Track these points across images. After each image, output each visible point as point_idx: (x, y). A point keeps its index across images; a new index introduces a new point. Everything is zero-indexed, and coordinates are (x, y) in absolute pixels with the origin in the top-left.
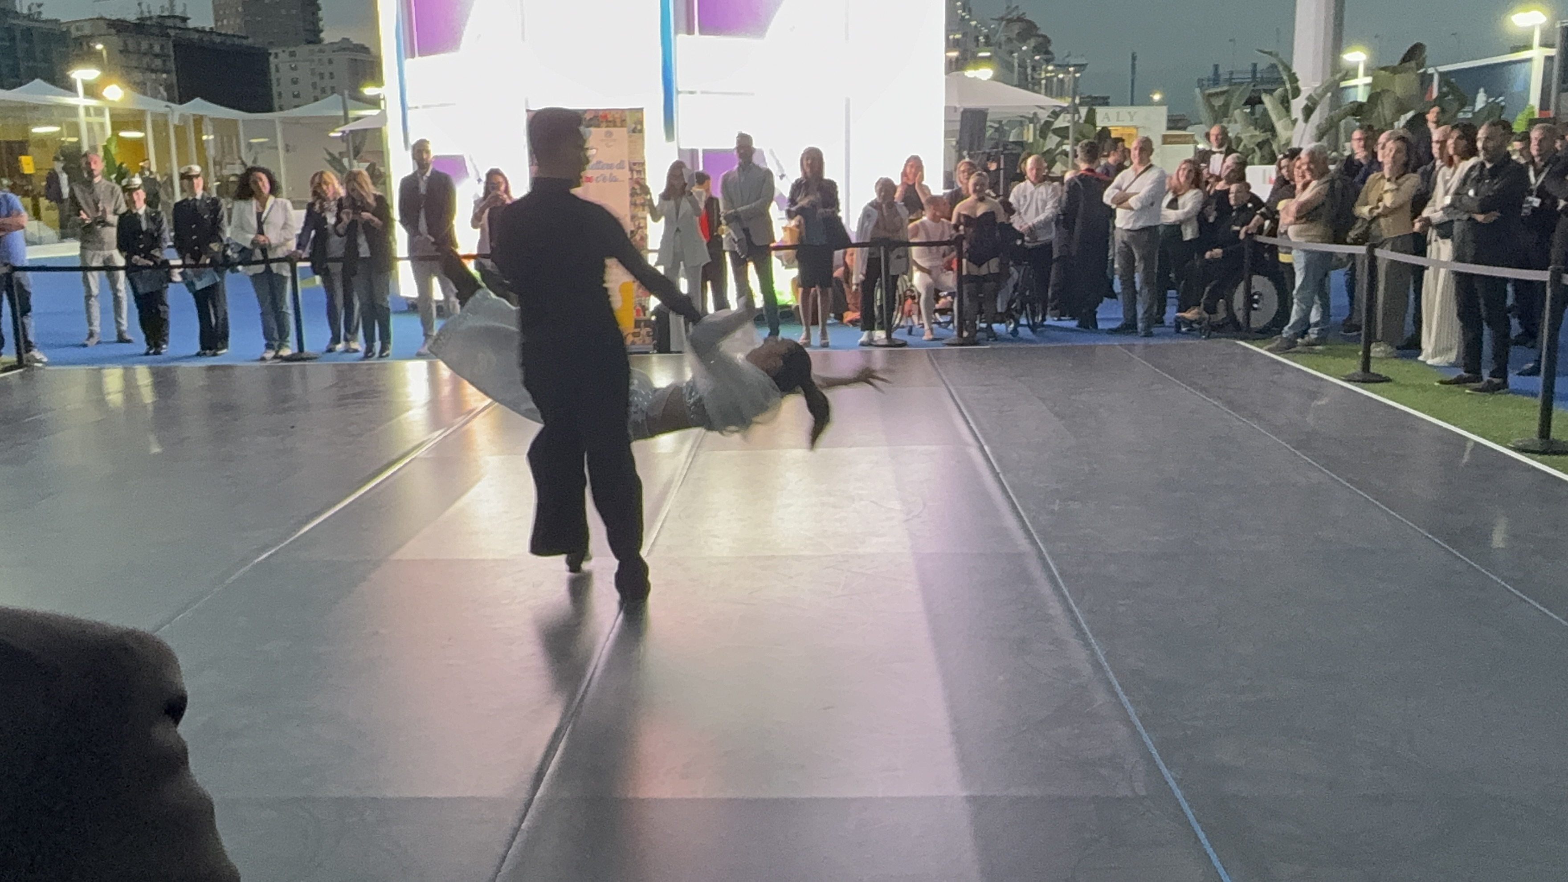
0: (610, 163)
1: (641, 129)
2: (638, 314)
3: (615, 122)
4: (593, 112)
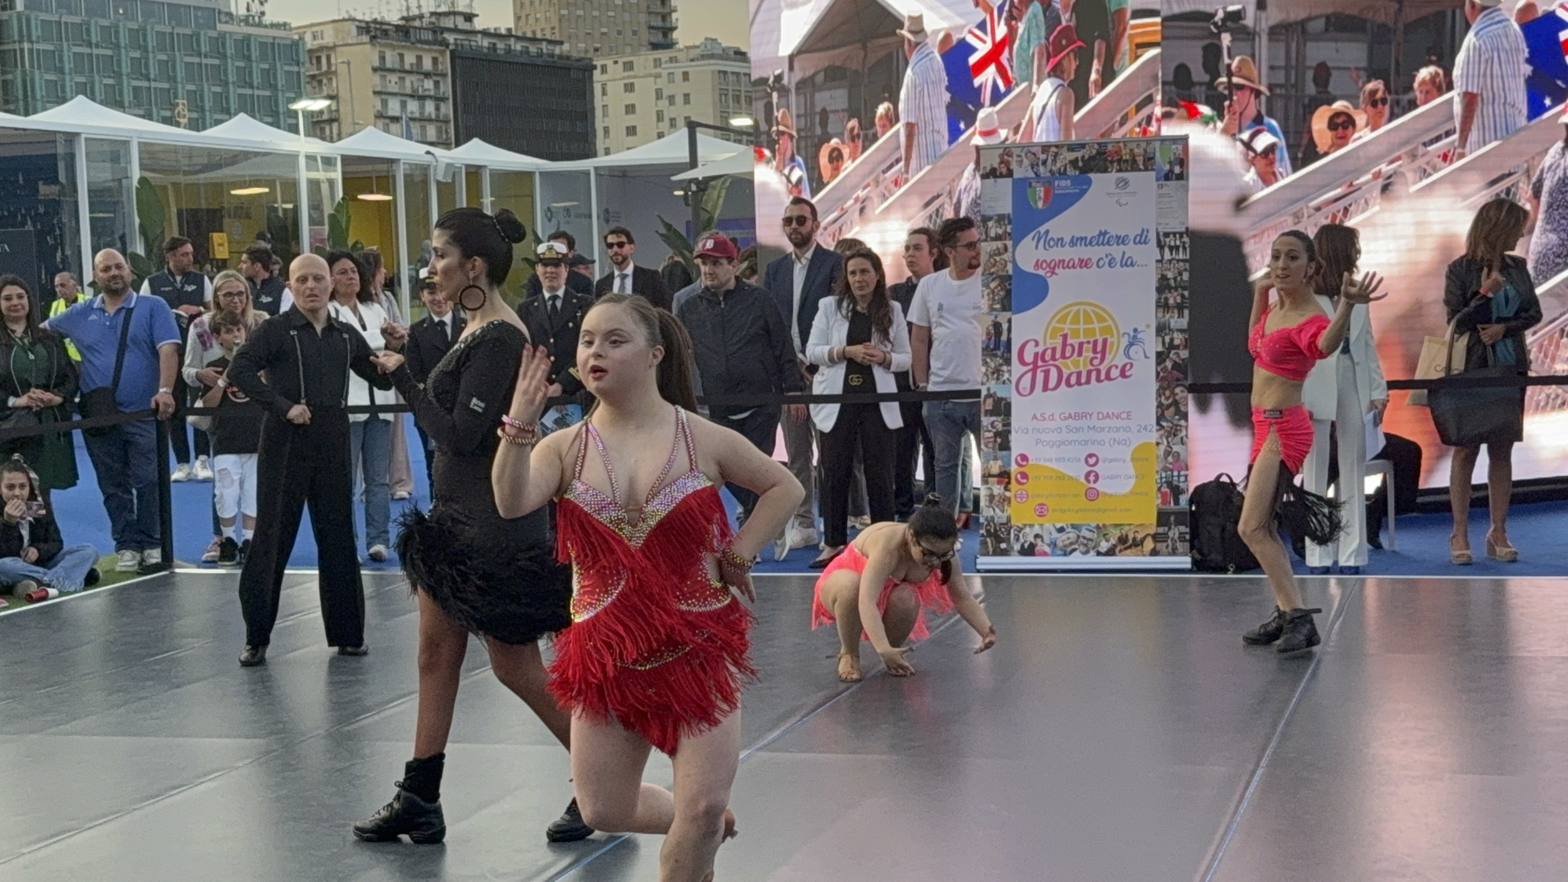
0: (1122, 234)
1: (1182, 173)
2: (1164, 501)
3: (1134, 161)
4: (1096, 146)
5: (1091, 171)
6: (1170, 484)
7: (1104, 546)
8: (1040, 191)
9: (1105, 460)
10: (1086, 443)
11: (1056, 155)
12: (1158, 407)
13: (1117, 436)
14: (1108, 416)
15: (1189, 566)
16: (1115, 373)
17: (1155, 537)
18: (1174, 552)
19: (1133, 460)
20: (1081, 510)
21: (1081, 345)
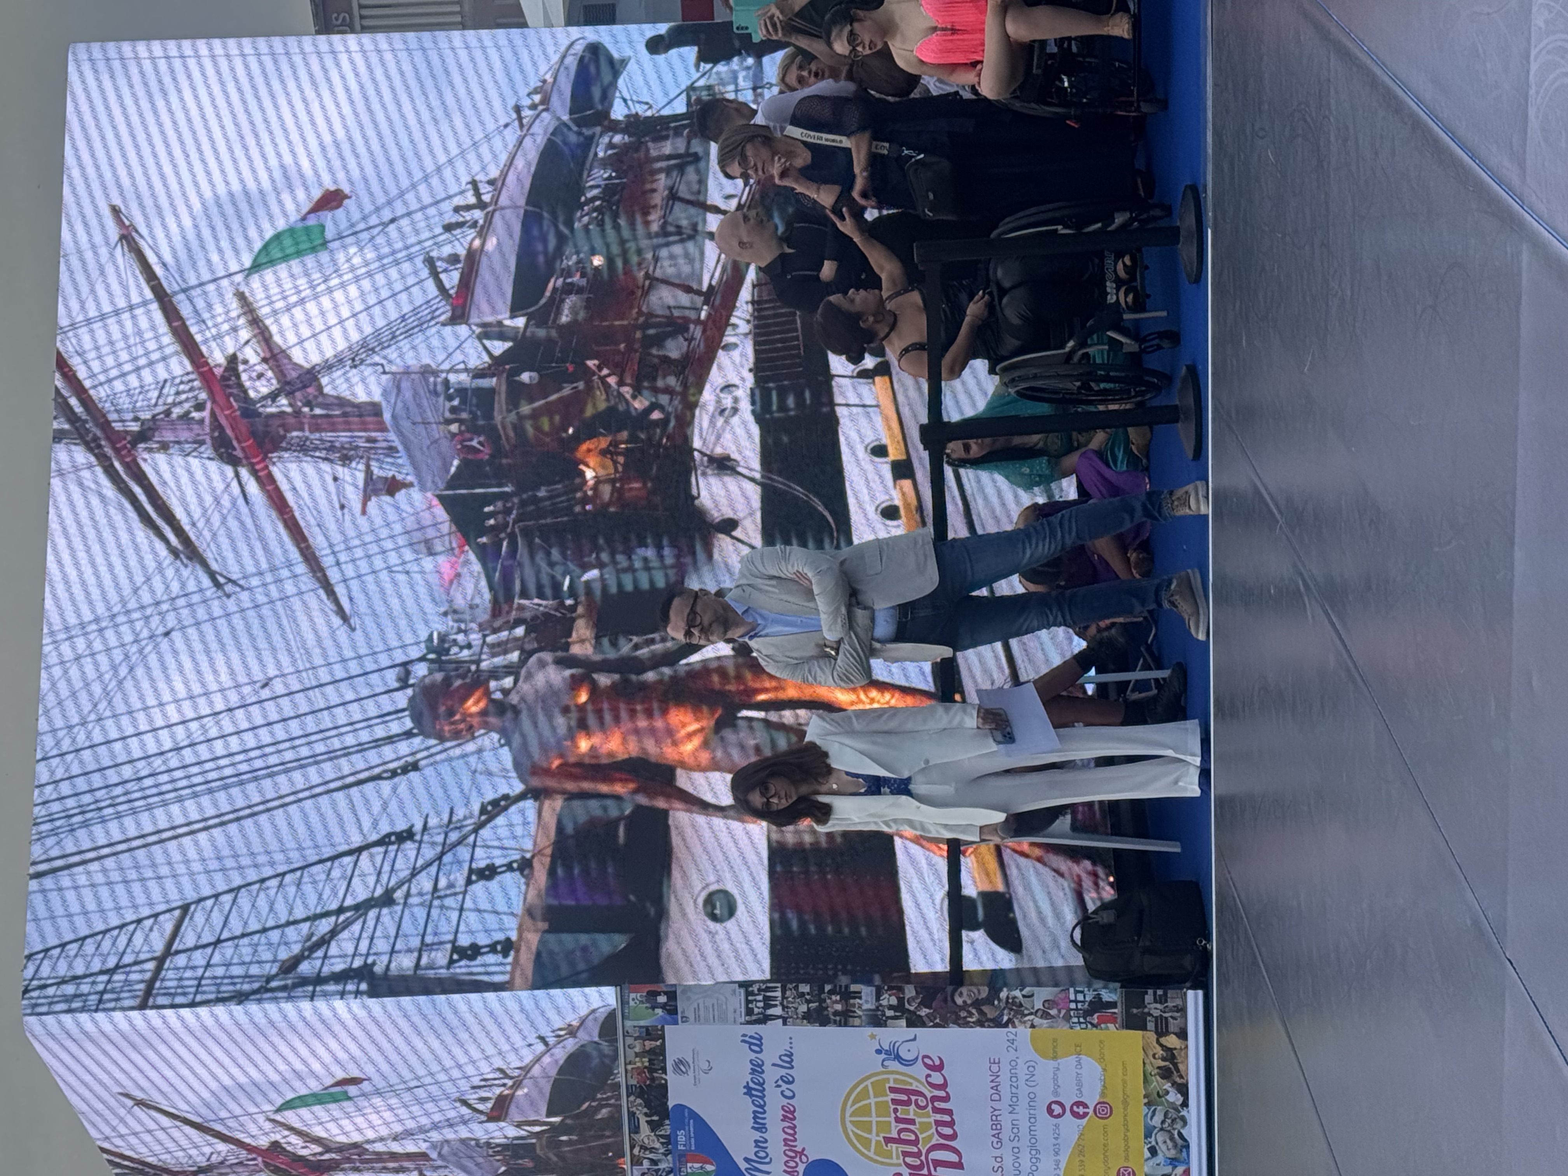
0: (748, 1067)
1: (666, 993)
2: (1113, 1020)
3: (651, 1052)
4: (632, 1098)
5: (666, 1104)
6: (1088, 1013)
7: (1174, 1097)
8: (693, 1167)
9: (1056, 1093)
10: (1032, 1117)
11: (643, 1148)
12: (983, 1026)
13: (1022, 1078)
14: (996, 1088)
15: (1200, 993)
16: (936, 1078)
17: (1161, 1032)
18: (1183, 1010)
19: (1055, 1058)
20: (1126, 1125)
21: (898, 1120)
